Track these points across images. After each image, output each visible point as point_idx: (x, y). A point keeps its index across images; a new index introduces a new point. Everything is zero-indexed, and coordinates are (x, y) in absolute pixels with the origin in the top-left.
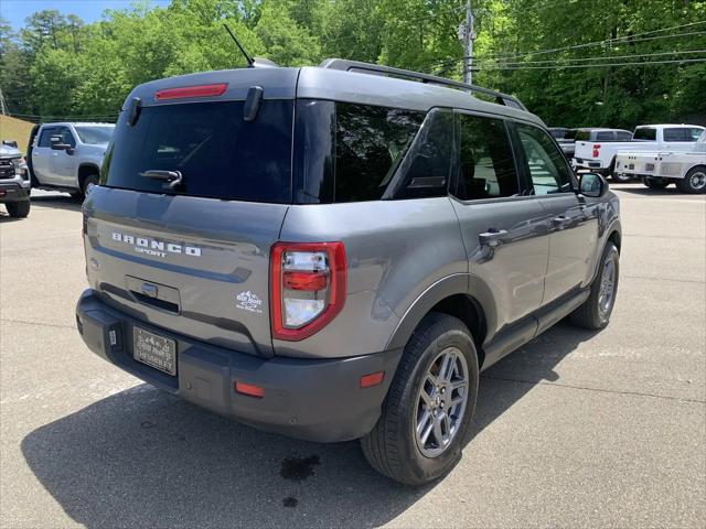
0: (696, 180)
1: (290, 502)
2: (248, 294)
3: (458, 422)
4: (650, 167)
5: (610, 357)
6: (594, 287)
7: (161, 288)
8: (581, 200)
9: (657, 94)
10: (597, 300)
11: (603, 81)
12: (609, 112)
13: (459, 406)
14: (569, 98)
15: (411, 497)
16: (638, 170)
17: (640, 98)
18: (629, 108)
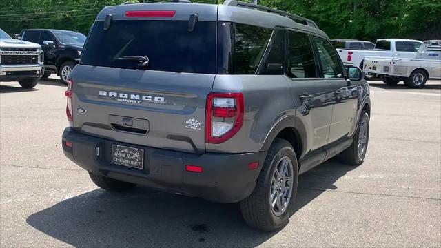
0: (417, 79)
1: (202, 240)
2: (193, 120)
3: (288, 200)
4: (387, 69)
5: (365, 179)
6: (355, 137)
7: (134, 121)
8: (349, 83)
9: (390, 16)
10: (357, 145)
11: (353, 5)
12: (357, 28)
13: (288, 191)
14: (329, 16)
15: (266, 237)
16: (379, 71)
17: (379, 19)
18: (371, 26)
